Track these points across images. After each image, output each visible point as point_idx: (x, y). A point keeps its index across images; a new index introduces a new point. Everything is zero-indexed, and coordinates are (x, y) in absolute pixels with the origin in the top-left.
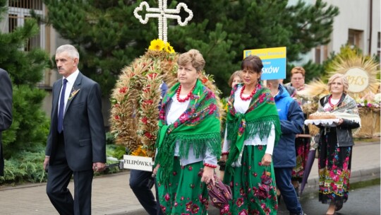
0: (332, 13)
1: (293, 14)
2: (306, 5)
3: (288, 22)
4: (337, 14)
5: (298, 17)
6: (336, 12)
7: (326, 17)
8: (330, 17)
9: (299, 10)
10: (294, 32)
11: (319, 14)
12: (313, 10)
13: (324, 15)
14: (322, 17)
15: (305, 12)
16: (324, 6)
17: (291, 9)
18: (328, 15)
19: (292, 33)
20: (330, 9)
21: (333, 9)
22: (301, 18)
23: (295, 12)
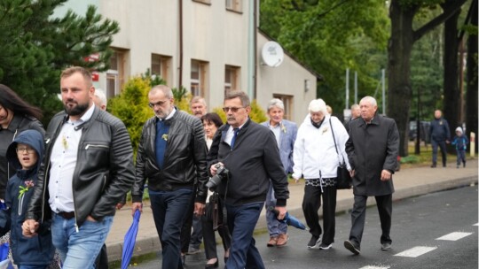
0: (109, 30)
1: (58, 30)
2: (77, 19)
3: (50, 39)
4: (116, 32)
5: (63, 34)
6: (114, 28)
7: (102, 35)
8: (106, 34)
9: (66, 23)
10: (56, 54)
11: (93, 31)
12: (83, 26)
13: (99, 31)
14: (96, 35)
15: (73, 27)
16: (98, 19)
17: (56, 22)
18: (104, 32)
19: (53, 55)
20: (106, 23)
21: (110, 24)
22: (67, 34)
23: (60, 27)
